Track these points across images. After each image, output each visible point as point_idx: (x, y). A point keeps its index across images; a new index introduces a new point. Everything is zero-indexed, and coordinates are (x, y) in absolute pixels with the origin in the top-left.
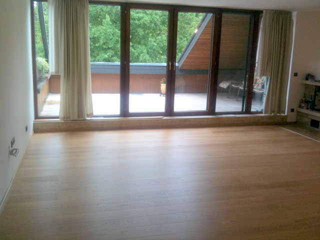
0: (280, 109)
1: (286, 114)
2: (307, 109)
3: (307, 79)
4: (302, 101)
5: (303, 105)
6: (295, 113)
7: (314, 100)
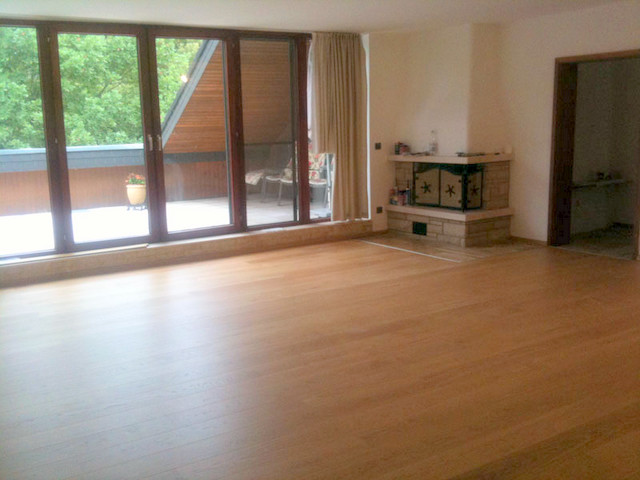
0: (359, 210)
1: (370, 218)
2: (404, 204)
3: (397, 152)
4: (393, 193)
5: (396, 199)
6: (384, 214)
7: (414, 188)
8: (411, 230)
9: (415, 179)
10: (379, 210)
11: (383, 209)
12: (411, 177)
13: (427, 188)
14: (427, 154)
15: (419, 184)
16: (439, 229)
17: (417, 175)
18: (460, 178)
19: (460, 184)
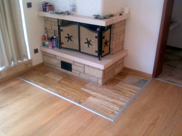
1: (29, 58)
5: (47, 43)
6: (39, 54)
7: (60, 37)
8: (60, 65)
9: (60, 31)
10: (36, 51)
11: (39, 50)
12: (56, 28)
13: (69, 38)
14: (69, 14)
15: (63, 35)
16: (81, 70)
17: (61, 28)
18: (97, 35)
19: (97, 39)
